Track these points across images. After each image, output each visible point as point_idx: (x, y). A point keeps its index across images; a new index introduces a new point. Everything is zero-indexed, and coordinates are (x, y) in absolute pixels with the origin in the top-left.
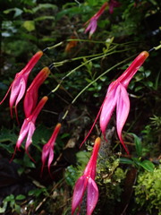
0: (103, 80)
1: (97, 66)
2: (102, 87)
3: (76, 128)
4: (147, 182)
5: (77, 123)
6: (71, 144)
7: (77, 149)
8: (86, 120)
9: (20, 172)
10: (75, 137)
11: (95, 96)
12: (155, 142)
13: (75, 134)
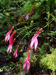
0: (31, 32)
4: (43, 61)
5: (23, 44)
6: (21, 51)
7: (23, 52)
8: (26, 43)
9: (7, 59)
10: (23, 48)
11: (28, 37)
12: (45, 50)
13: (22, 48)
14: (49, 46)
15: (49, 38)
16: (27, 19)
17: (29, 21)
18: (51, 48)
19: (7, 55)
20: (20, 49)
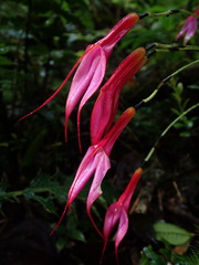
6: (141, 208)
8: (158, 173)
9: (59, 247)
19: (64, 222)
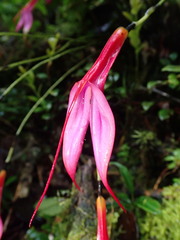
0: (55, 94)
1: (41, 76)
2: (53, 104)
3: (24, 166)
4: (158, 232)
5: (24, 159)
7: (34, 197)
8: (35, 152)
10: (26, 180)
11: (46, 117)
12: (138, 165)
13: (24, 176)
14: (159, 143)
15: (150, 104)
16: (26, 29)
17: (32, 53)
18: (169, 150)
20: (12, 187)
